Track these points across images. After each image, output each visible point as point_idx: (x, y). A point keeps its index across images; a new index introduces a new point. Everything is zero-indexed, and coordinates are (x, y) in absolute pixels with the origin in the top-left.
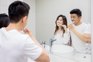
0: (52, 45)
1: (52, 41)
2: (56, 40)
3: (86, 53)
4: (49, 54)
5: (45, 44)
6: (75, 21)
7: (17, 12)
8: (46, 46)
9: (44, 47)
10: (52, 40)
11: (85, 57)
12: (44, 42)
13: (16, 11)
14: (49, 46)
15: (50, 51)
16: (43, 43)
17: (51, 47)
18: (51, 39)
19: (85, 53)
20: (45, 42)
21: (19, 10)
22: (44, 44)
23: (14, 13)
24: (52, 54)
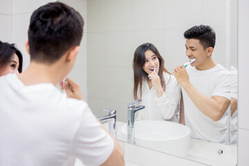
0: (133, 121)
1: (135, 111)
2: (144, 108)
3: (222, 142)
4: (126, 144)
5: (115, 117)
6: (195, 58)
7: (58, 35)
8: (118, 123)
9: (114, 126)
10: (133, 107)
11: (222, 152)
12: (112, 112)
13: (55, 30)
14: (127, 124)
15: (129, 136)
16: (110, 115)
17: (131, 125)
18: (130, 106)
19: (220, 140)
20: (115, 112)
21: (64, 28)
22: (114, 119)
23: (49, 36)
24: (135, 143)
